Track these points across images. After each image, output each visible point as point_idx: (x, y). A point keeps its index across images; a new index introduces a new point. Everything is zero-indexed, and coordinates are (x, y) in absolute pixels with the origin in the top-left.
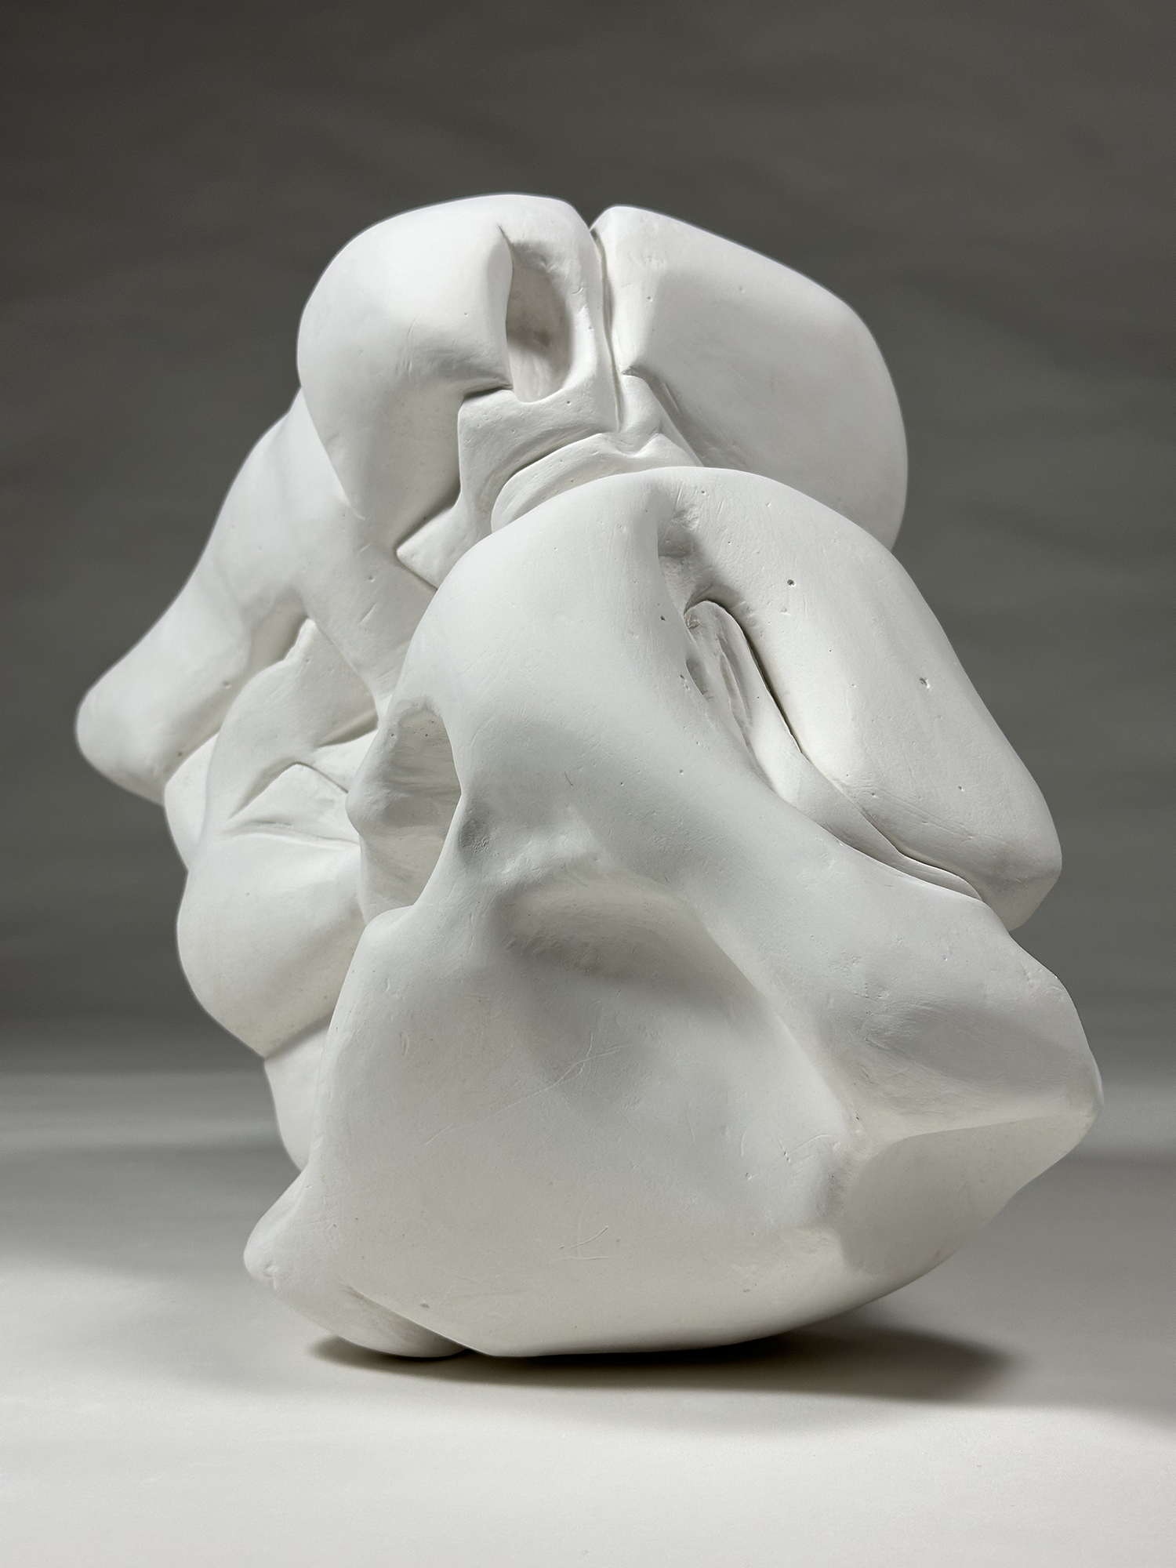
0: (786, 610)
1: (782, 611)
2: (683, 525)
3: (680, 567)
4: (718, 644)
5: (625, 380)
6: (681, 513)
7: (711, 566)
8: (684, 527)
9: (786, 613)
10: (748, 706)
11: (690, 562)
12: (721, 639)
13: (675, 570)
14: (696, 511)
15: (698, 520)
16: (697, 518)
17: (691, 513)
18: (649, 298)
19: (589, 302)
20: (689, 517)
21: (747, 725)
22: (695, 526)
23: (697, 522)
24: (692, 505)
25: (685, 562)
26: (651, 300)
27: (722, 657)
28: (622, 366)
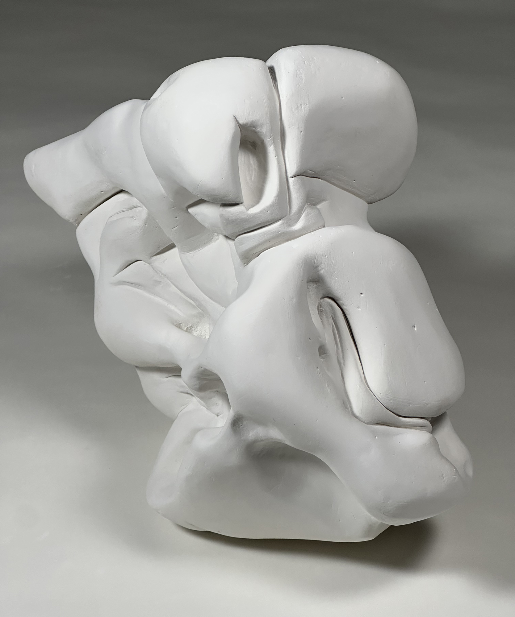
0: (359, 308)
1: (357, 308)
2: (317, 271)
3: (316, 285)
4: (331, 320)
5: (291, 180)
6: (317, 266)
7: (329, 288)
8: (317, 272)
9: (359, 309)
10: (343, 353)
11: (320, 285)
12: (332, 318)
13: (313, 286)
14: (322, 265)
15: (324, 269)
16: (323, 268)
17: (321, 266)
18: (301, 132)
19: (274, 143)
20: (320, 268)
21: (342, 365)
22: (322, 272)
23: (323, 270)
24: (321, 263)
25: (318, 284)
26: (302, 133)
27: (333, 326)
28: (290, 174)
